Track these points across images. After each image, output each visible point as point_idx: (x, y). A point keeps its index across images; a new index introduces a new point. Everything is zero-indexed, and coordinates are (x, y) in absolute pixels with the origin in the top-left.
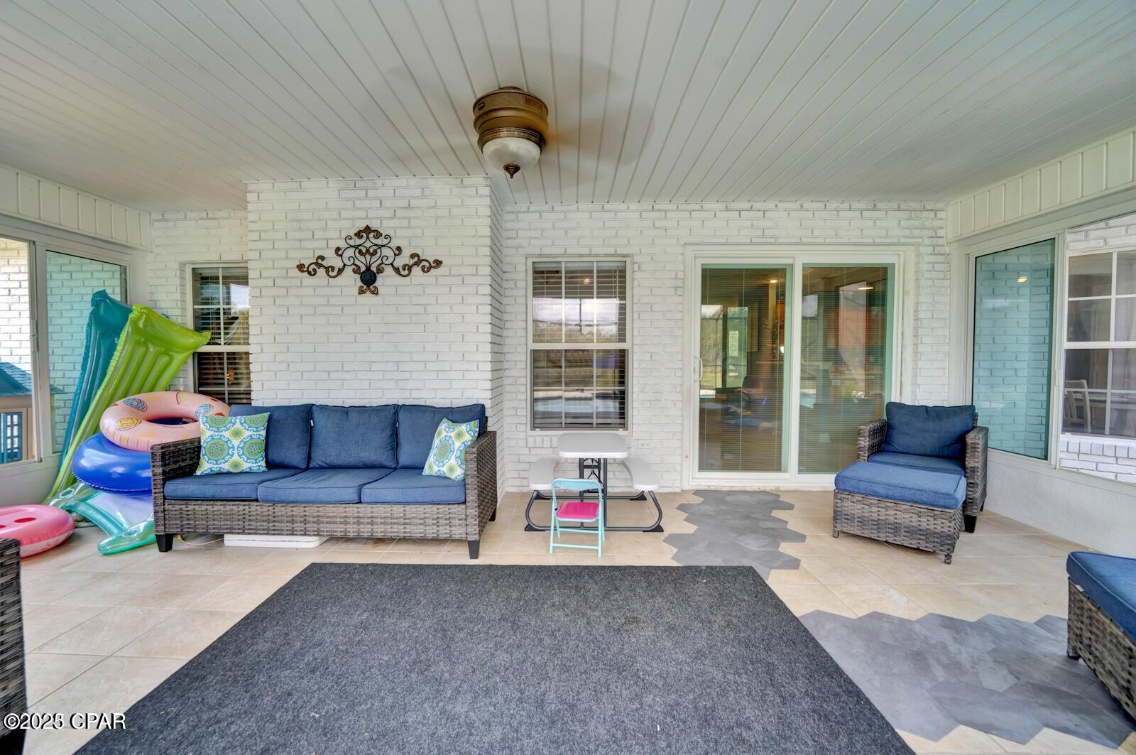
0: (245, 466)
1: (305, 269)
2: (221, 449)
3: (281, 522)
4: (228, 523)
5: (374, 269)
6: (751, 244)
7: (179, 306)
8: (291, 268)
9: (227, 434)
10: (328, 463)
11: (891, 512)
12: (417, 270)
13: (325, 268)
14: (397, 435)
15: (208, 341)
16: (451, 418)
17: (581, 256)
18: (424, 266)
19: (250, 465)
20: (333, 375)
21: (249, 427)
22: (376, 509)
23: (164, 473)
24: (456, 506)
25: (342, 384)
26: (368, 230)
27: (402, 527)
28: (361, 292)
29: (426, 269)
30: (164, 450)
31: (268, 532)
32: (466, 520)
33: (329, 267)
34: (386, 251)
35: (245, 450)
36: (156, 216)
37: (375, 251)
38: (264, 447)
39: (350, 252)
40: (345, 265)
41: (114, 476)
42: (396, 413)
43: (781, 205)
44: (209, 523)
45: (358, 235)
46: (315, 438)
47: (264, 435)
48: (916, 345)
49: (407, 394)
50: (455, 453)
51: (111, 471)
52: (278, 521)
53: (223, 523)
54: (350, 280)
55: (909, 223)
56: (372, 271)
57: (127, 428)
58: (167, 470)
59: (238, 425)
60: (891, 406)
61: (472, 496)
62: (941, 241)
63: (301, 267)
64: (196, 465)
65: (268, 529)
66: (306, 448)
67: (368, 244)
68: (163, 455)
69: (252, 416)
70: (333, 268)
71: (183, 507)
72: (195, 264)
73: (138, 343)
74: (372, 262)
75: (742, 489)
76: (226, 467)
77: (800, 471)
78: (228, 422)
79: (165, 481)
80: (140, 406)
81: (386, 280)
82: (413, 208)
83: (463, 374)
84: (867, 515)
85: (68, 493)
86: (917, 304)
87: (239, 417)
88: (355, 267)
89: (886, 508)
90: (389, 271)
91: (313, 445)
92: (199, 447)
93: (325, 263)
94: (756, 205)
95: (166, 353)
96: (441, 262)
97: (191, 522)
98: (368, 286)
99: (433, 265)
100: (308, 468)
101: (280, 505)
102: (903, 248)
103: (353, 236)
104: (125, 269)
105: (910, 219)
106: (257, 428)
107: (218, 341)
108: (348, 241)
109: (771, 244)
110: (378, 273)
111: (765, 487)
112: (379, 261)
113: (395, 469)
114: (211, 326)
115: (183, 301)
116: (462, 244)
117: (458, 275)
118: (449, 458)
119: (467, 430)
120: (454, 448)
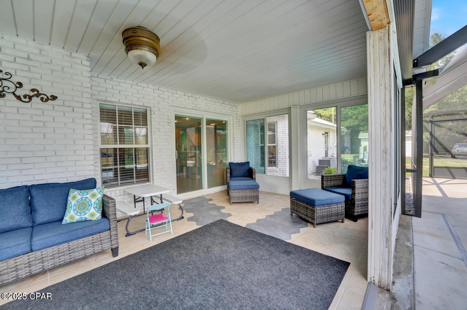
6: (192, 109)
11: (245, 193)
12: (36, 100)
14: (30, 205)
17: (127, 104)
18: (42, 98)
22: (45, 252)
29: (44, 100)
32: (111, 238)
42: (29, 192)
43: (200, 97)
48: (233, 145)
50: (73, 208)
55: (232, 109)
60: (230, 164)
61: (113, 225)
62: (238, 116)
75: (193, 198)
77: (208, 188)
81: (8, 103)
82: (32, 60)
83: (76, 162)
84: (239, 195)
86: (233, 133)
89: (244, 192)
90: (10, 96)
94: (194, 96)
96: (56, 97)
99: (50, 98)
102: (230, 116)
105: (231, 108)
109: (198, 110)
111: (199, 195)
113: (33, 227)
116: (72, 89)
117: (70, 107)
118: (89, 209)
119: (99, 192)
120: (92, 203)
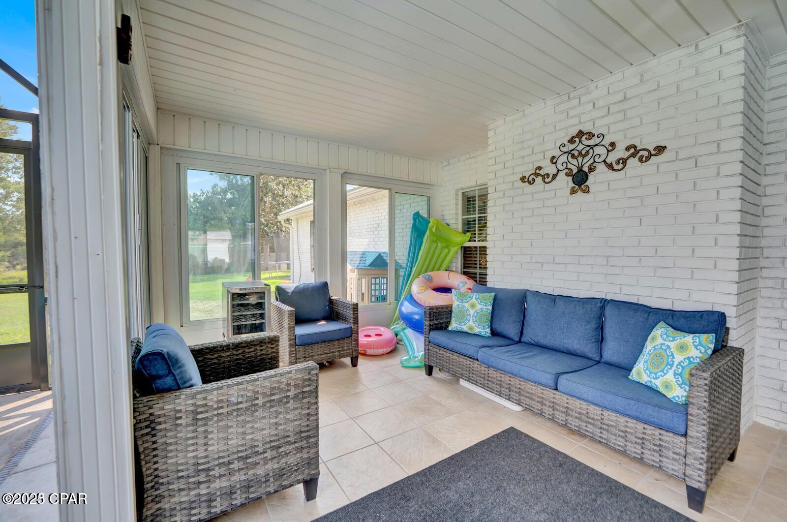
0: (477, 330)
1: (526, 180)
2: (463, 315)
3: (492, 382)
4: (460, 370)
5: (585, 169)
7: (454, 217)
8: (516, 181)
9: (467, 305)
10: (536, 341)
12: (633, 162)
13: (542, 176)
14: (602, 328)
15: (469, 239)
16: (671, 323)
18: (642, 156)
19: (480, 330)
20: (545, 267)
21: (481, 302)
22: (572, 402)
23: (430, 325)
24: (671, 435)
25: (553, 274)
26: (581, 134)
27: (599, 431)
28: (573, 192)
29: (644, 159)
30: (431, 311)
31: (483, 386)
32: (685, 457)
33: (545, 175)
34: (598, 150)
35: (477, 319)
36: (445, 164)
37: (587, 153)
38: (490, 319)
39: (564, 158)
40: (558, 170)
41: (414, 320)
42: (603, 308)
44: (450, 366)
45: (571, 141)
46: (527, 318)
47: (491, 309)
49: (617, 289)
51: (413, 317)
52: (491, 381)
53: (457, 369)
54: (564, 182)
56: (584, 171)
57: (421, 292)
58: (432, 324)
59: (474, 300)
61: (698, 430)
63: (523, 179)
64: (448, 323)
65: (484, 385)
66: (520, 325)
67: (580, 147)
68: (430, 313)
69: (484, 294)
70: (548, 175)
71: (438, 350)
72: (463, 189)
73: (433, 241)
74: (583, 163)
76: (465, 328)
78: (468, 296)
79: (430, 330)
80: (430, 279)
81: (598, 179)
82: (630, 99)
85: (398, 323)
87: (475, 294)
88: (567, 170)
90: (601, 168)
91: (525, 323)
92: (451, 311)
93: (542, 172)
95: (446, 247)
96: (664, 148)
97: (441, 362)
98: (580, 186)
99: (653, 152)
100: (520, 342)
101: (493, 369)
103: (566, 143)
104: (429, 198)
106: (486, 304)
107: (474, 239)
108: (562, 148)
110: (590, 172)
112: (592, 161)
113: (599, 362)
114: (471, 229)
115: (457, 214)
116: (695, 121)
117: (690, 158)
118: (665, 372)
119: (695, 344)
120: (673, 362)
